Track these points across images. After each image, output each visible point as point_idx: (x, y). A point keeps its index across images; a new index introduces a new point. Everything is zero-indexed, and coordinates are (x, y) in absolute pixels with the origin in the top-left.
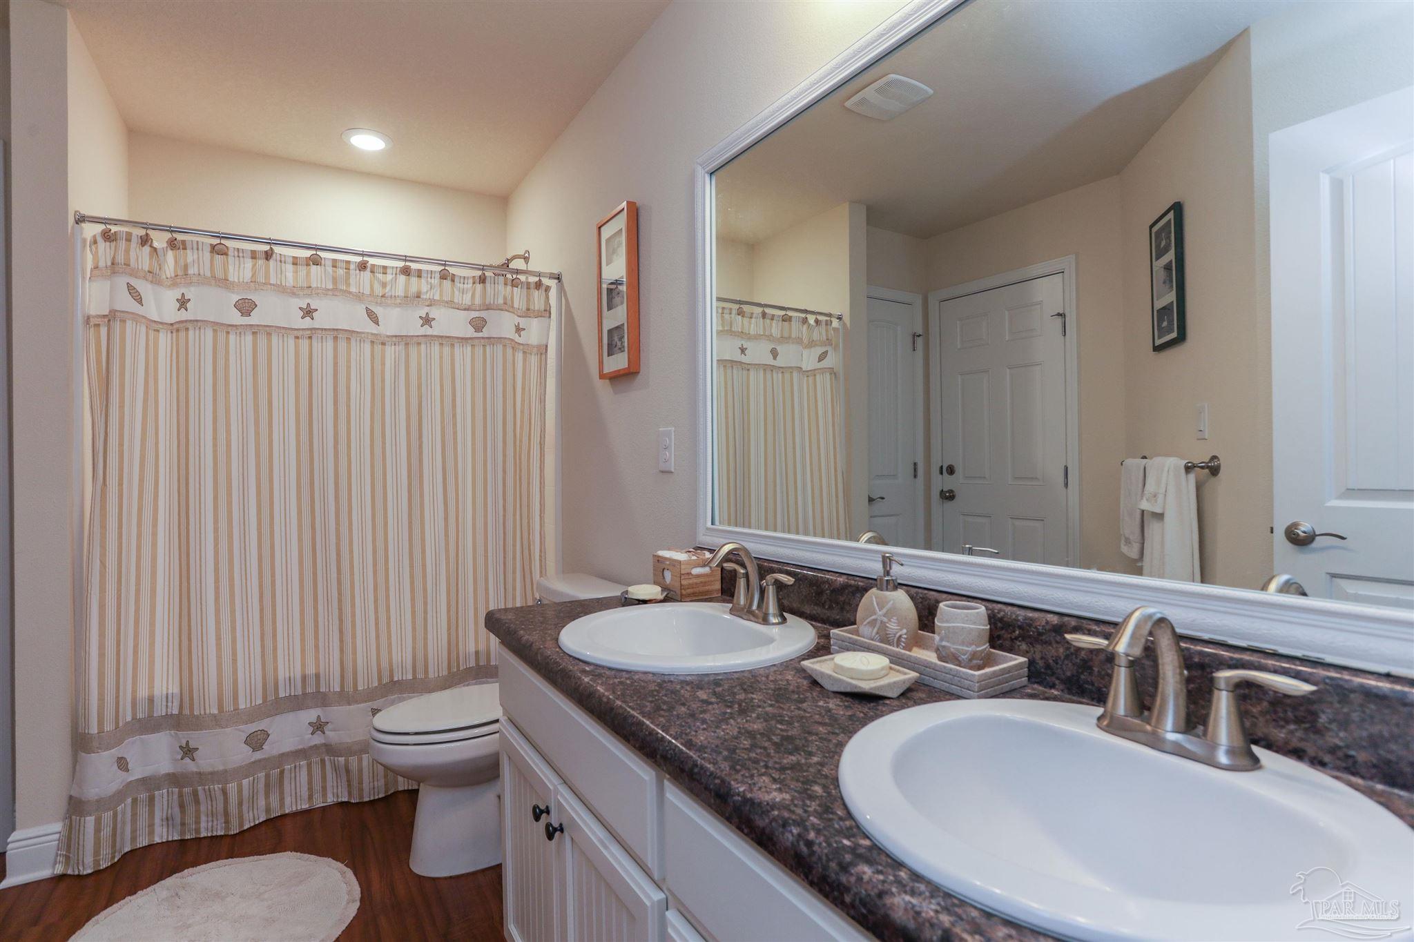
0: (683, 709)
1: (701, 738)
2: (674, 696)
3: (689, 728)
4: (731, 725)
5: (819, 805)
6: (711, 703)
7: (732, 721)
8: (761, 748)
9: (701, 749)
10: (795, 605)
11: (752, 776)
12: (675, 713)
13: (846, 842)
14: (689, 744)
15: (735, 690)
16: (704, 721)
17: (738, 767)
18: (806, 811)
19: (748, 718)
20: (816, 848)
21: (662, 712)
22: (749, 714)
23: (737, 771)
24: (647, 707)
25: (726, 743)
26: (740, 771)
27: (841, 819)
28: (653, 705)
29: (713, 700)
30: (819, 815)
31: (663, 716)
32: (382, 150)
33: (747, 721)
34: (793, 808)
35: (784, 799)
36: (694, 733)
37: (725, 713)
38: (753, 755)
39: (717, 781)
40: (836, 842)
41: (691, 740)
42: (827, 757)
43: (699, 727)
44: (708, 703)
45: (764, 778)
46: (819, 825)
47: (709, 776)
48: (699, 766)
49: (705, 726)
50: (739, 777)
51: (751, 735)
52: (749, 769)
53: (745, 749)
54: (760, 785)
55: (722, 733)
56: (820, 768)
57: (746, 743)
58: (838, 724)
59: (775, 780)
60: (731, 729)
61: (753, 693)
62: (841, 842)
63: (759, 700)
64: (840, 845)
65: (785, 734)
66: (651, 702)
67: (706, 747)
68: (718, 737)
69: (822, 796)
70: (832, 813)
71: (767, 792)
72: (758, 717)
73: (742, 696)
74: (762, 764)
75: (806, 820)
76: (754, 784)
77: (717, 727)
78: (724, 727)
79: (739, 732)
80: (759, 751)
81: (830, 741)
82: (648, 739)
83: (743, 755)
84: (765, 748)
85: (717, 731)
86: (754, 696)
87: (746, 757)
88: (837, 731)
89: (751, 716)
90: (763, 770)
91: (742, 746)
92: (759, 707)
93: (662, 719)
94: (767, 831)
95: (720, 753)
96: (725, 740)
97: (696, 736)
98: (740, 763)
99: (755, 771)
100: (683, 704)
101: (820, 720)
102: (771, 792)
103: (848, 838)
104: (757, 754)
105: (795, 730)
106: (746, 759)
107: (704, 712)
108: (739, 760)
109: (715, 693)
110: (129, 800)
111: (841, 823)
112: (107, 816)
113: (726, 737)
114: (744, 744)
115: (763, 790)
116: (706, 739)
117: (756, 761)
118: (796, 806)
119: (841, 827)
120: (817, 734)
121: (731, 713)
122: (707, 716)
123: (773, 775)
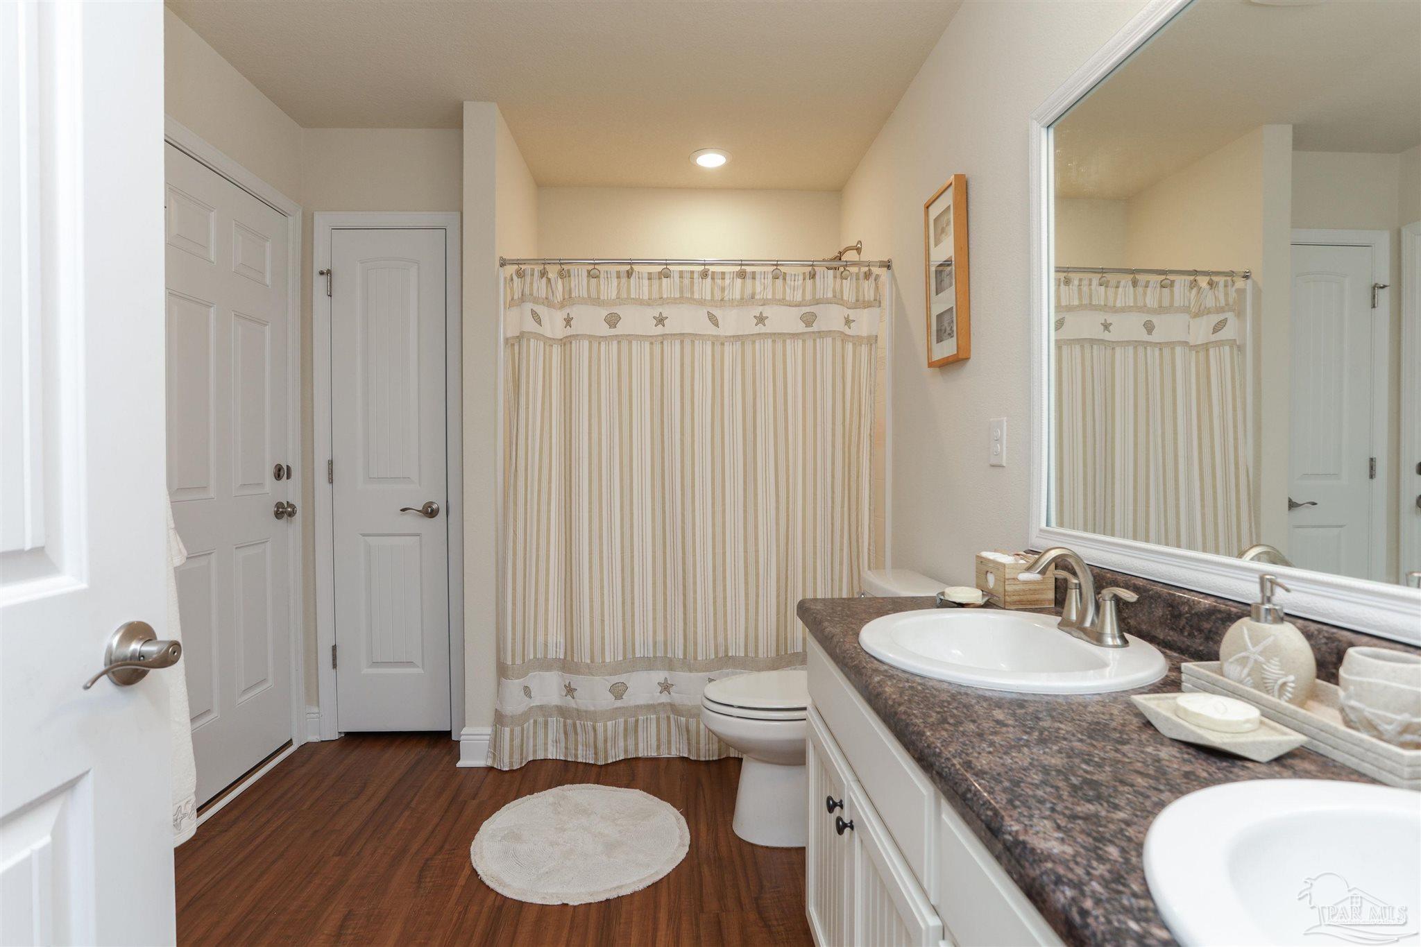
0: (972, 727)
1: (983, 762)
2: (965, 711)
3: (973, 748)
4: (1024, 754)
5: (1110, 871)
6: (1006, 726)
7: (1025, 750)
8: (1052, 787)
9: (980, 774)
10: (1144, 627)
11: (1031, 817)
12: (961, 729)
13: (1133, 925)
14: (968, 765)
15: (1041, 716)
16: (992, 744)
17: (1017, 803)
18: (1088, 873)
19: (1047, 750)
20: (1090, 920)
21: (947, 726)
22: (1050, 745)
23: (1015, 807)
24: (931, 717)
25: (1010, 773)
26: (1018, 807)
27: (1135, 895)
28: (939, 716)
29: (1010, 722)
30: (1105, 883)
31: (946, 730)
32: (718, 167)
33: (1044, 753)
34: (1072, 865)
35: (1064, 852)
36: (976, 755)
37: (1020, 739)
38: (1040, 793)
39: (989, 813)
40: (1119, 921)
41: (970, 762)
42: (1137, 816)
43: (983, 750)
44: (999, 723)
45: (1046, 822)
46: (1101, 894)
47: (982, 805)
48: (973, 792)
49: (991, 749)
50: (1015, 814)
51: (1046, 770)
52: (1030, 808)
53: (1032, 784)
54: (1038, 829)
55: (1010, 761)
56: (1123, 826)
57: (1036, 778)
58: (1166, 779)
59: (1059, 828)
60: (1022, 758)
61: (1061, 722)
62: (1125, 923)
63: (1068, 732)
64: (1124, 926)
65: (1088, 777)
66: (938, 713)
67: (986, 773)
68: (1003, 765)
69: (1116, 861)
70: (1124, 885)
71: (1044, 839)
72: (1060, 752)
73: (1046, 723)
74: (1048, 805)
75: (1085, 885)
76: (1031, 826)
77: (1006, 753)
78: (1014, 754)
79: (1030, 764)
80: (1049, 789)
81: (1148, 797)
82: (926, 751)
83: (1028, 790)
84: (1057, 788)
85: (1005, 757)
86: (1062, 726)
87: (1031, 793)
88: (1162, 787)
89: (1051, 749)
90: (1048, 813)
91: (1029, 780)
92: (1065, 739)
93: (944, 733)
94: (1037, 884)
95: (1001, 782)
96: (1011, 770)
97: (978, 758)
98: (1021, 798)
99: (1037, 812)
100: (974, 721)
101: (1142, 770)
102: (1049, 840)
103: (1137, 921)
104: (1045, 793)
105: (1104, 774)
106: (1029, 796)
107: (995, 733)
108: (1021, 795)
109: (1014, 715)
110: (532, 721)
111: (1133, 900)
112: (517, 730)
113: (1013, 766)
114: (1033, 779)
115: (1041, 835)
116: (988, 764)
117: (1042, 801)
118: (1077, 863)
119: (1131, 905)
120: (1132, 786)
121: (1028, 741)
122: (997, 739)
123: (1059, 821)
